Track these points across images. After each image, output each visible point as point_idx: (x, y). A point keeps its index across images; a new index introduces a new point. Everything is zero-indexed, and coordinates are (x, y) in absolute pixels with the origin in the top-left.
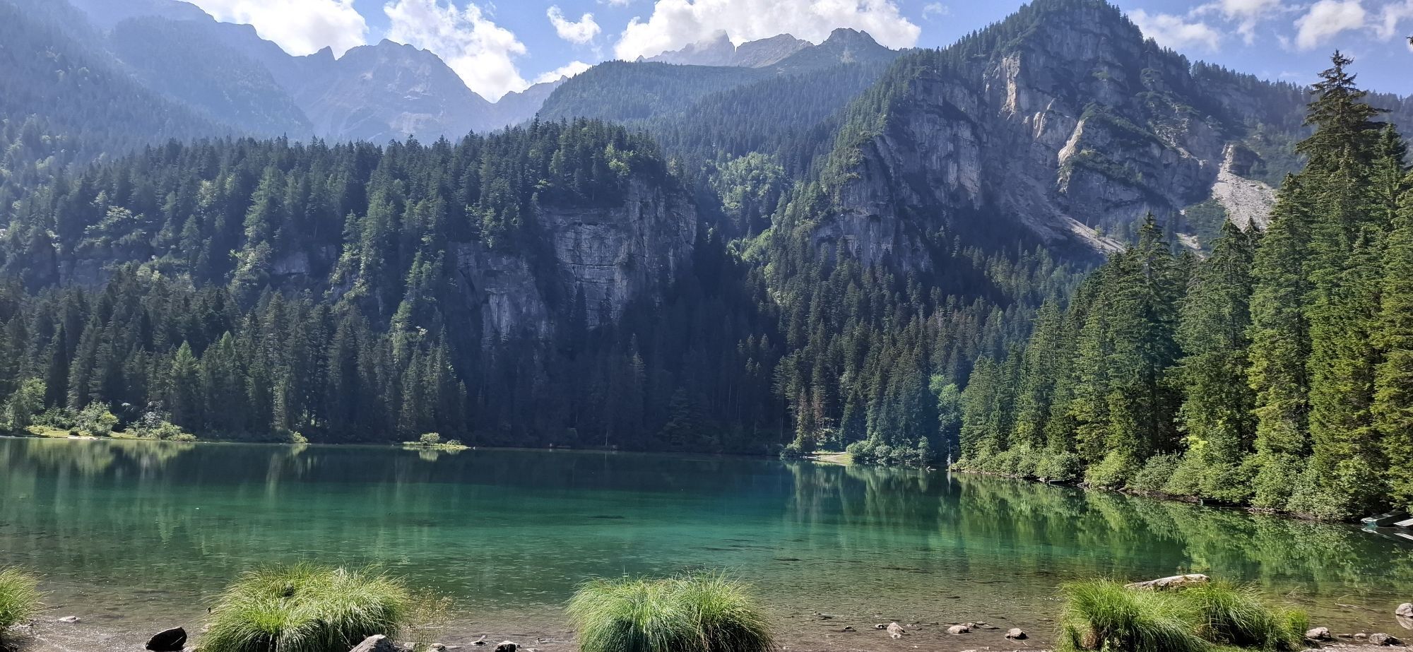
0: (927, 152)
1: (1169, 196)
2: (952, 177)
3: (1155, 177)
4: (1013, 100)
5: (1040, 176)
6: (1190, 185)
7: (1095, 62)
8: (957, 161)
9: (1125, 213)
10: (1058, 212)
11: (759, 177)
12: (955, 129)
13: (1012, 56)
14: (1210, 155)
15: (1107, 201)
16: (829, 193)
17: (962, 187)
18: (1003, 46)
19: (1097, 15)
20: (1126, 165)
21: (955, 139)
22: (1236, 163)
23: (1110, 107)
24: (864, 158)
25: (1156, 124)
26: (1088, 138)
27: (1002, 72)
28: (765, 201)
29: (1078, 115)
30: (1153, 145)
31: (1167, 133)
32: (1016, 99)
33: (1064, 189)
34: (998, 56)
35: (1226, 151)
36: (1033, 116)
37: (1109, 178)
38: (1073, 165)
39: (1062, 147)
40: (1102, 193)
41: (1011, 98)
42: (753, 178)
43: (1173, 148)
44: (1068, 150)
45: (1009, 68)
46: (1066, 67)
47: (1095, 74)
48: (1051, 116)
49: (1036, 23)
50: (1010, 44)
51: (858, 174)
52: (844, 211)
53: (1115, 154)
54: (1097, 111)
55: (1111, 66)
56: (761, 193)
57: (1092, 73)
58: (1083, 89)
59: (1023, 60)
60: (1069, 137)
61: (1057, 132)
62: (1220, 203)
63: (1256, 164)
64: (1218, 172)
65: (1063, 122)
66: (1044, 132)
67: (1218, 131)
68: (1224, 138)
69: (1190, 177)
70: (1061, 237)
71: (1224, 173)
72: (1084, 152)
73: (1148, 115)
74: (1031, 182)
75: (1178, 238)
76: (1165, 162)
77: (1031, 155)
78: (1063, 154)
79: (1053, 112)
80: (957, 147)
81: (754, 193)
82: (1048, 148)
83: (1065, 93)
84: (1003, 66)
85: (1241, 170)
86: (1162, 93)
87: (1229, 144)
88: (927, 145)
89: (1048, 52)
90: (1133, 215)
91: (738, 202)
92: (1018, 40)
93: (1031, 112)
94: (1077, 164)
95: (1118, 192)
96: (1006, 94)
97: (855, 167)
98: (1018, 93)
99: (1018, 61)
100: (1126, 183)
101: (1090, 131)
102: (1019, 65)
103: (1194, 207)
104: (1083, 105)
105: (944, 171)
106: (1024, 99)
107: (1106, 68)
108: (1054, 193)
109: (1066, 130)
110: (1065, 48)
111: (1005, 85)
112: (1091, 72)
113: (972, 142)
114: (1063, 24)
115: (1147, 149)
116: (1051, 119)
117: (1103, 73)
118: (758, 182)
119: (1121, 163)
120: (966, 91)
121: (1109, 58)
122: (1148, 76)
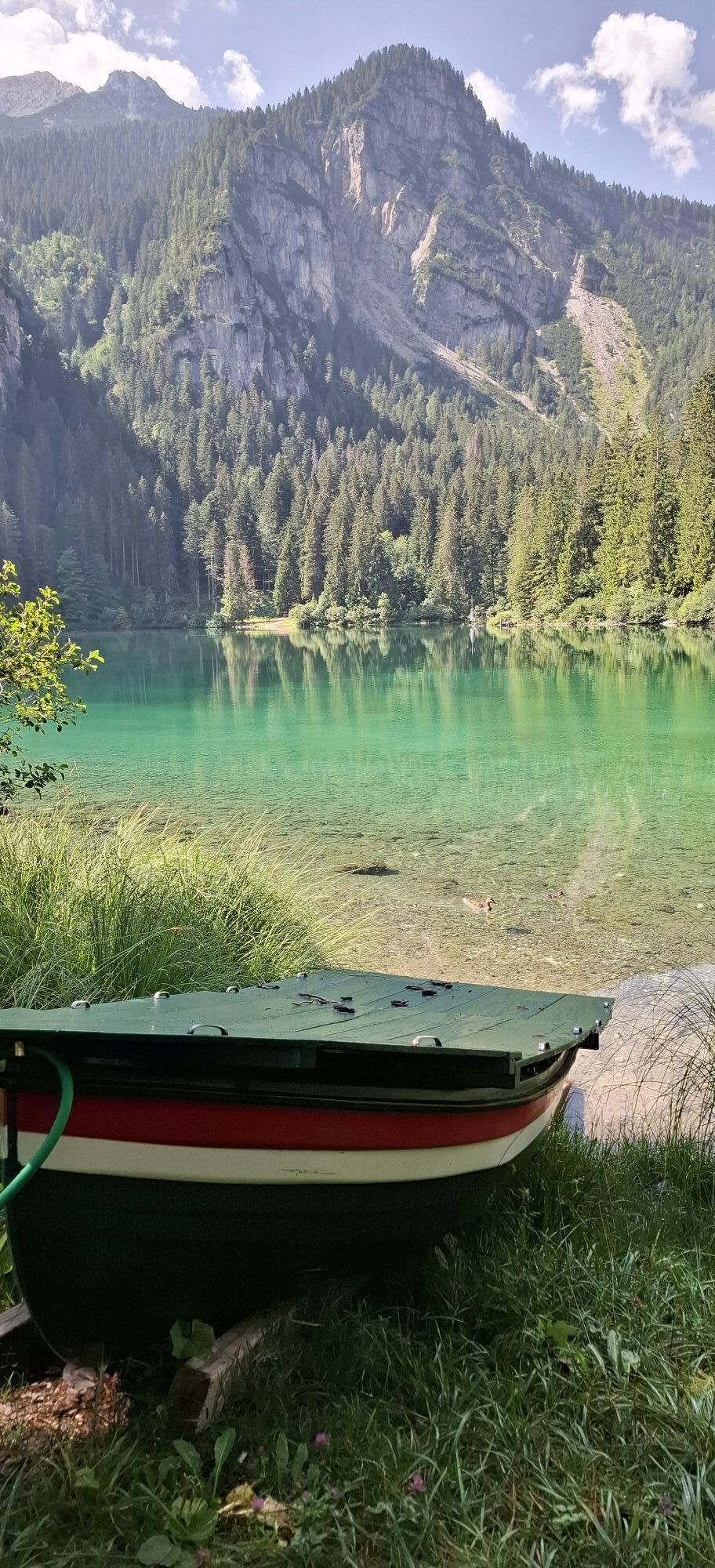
0: (273, 247)
1: (525, 314)
2: (303, 281)
3: (512, 291)
4: (358, 185)
5: (393, 285)
6: (544, 301)
7: (443, 141)
8: (308, 260)
9: (484, 333)
10: (416, 330)
11: (76, 267)
12: (304, 216)
13: (354, 126)
14: (561, 266)
15: (466, 318)
16: (181, 292)
17: (315, 293)
18: (343, 111)
19: (442, 81)
20: (484, 275)
21: (304, 229)
22: (587, 276)
23: (462, 202)
24: (224, 247)
25: (509, 226)
26: (443, 239)
27: (344, 146)
28: (90, 301)
29: (431, 208)
30: (509, 251)
31: (521, 238)
32: (363, 183)
33: (422, 300)
34: (338, 124)
35: (577, 262)
36: (381, 208)
37: (468, 289)
38: (430, 271)
39: (414, 250)
40: (461, 307)
41: (356, 182)
42: (69, 268)
43: (527, 256)
44: (423, 253)
45: (352, 142)
46: (412, 146)
47: (444, 158)
48: (402, 208)
49: (378, 84)
50: (351, 108)
51: (218, 267)
52: (205, 318)
53: (471, 260)
54: (450, 205)
55: (461, 149)
56: (82, 288)
57: (440, 157)
58: (432, 176)
59: (368, 132)
60: (421, 236)
61: (408, 229)
62: (574, 323)
63: (606, 278)
64: (569, 287)
65: (415, 217)
66: (395, 228)
67: (569, 237)
68: (574, 247)
69: (544, 292)
70: (425, 361)
71: (576, 289)
72: (439, 256)
73: (501, 215)
74: (385, 292)
75: (537, 363)
76: (519, 273)
77: (382, 257)
78: (418, 256)
79: (404, 203)
80: (307, 241)
81: (73, 291)
82: (400, 249)
83: (414, 179)
84: (344, 139)
85: (591, 286)
86: (513, 187)
87: (579, 254)
88: (272, 235)
89: (392, 124)
90: (492, 335)
91: (56, 301)
92: (360, 105)
93: (378, 201)
94: (436, 272)
95: (477, 307)
96: (349, 176)
97: (213, 258)
98: (363, 175)
99: (362, 134)
100: (484, 295)
101: (444, 229)
102: (363, 138)
103: (550, 327)
104: (434, 197)
105: (295, 272)
106: (371, 183)
107: (455, 151)
108: (410, 307)
109: (418, 227)
110: (409, 122)
111: (348, 164)
112: (438, 155)
113: (324, 236)
114: (406, 90)
115: (503, 256)
116: (402, 212)
117: (452, 156)
118: (77, 273)
119: (478, 271)
120: (307, 169)
121: (457, 139)
122: (499, 165)
